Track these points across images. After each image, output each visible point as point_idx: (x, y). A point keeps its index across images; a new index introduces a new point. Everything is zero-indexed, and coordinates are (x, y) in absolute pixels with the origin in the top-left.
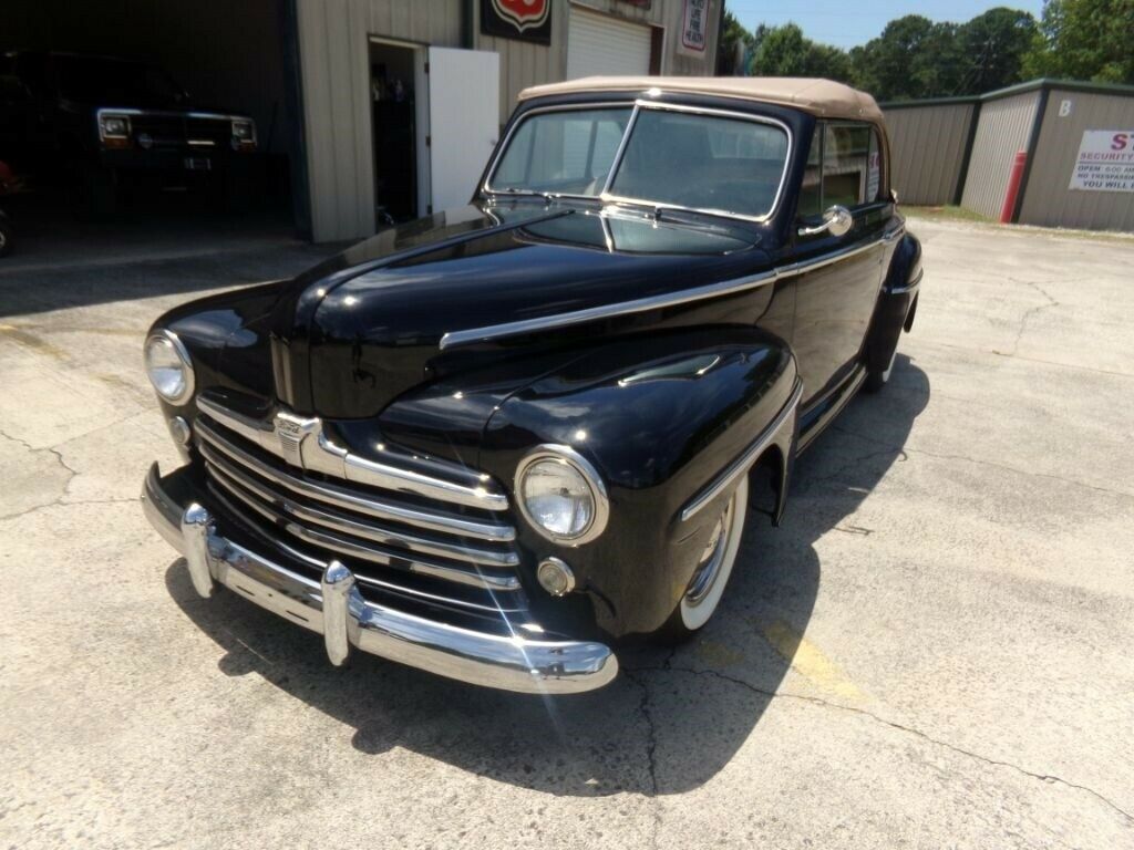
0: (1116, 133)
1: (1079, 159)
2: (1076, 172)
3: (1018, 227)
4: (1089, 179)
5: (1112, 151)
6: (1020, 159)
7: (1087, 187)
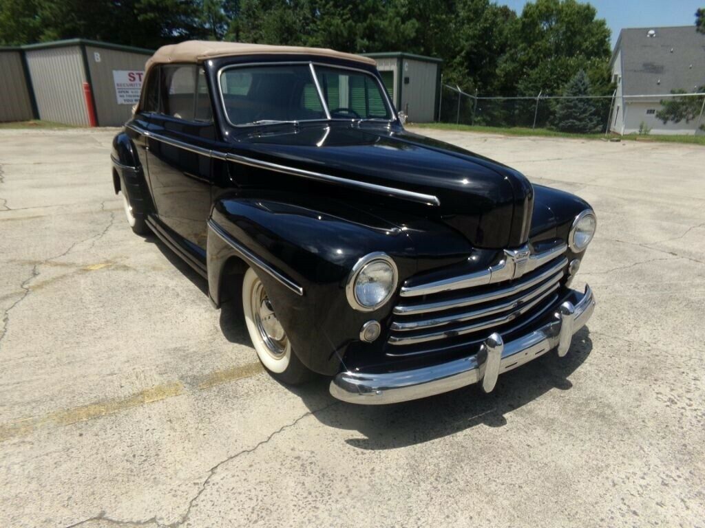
0: (129, 72)
1: (116, 87)
2: (118, 95)
3: (99, 128)
4: (126, 98)
5: (130, 82)
6: (86, 88)
7: (126, 103)
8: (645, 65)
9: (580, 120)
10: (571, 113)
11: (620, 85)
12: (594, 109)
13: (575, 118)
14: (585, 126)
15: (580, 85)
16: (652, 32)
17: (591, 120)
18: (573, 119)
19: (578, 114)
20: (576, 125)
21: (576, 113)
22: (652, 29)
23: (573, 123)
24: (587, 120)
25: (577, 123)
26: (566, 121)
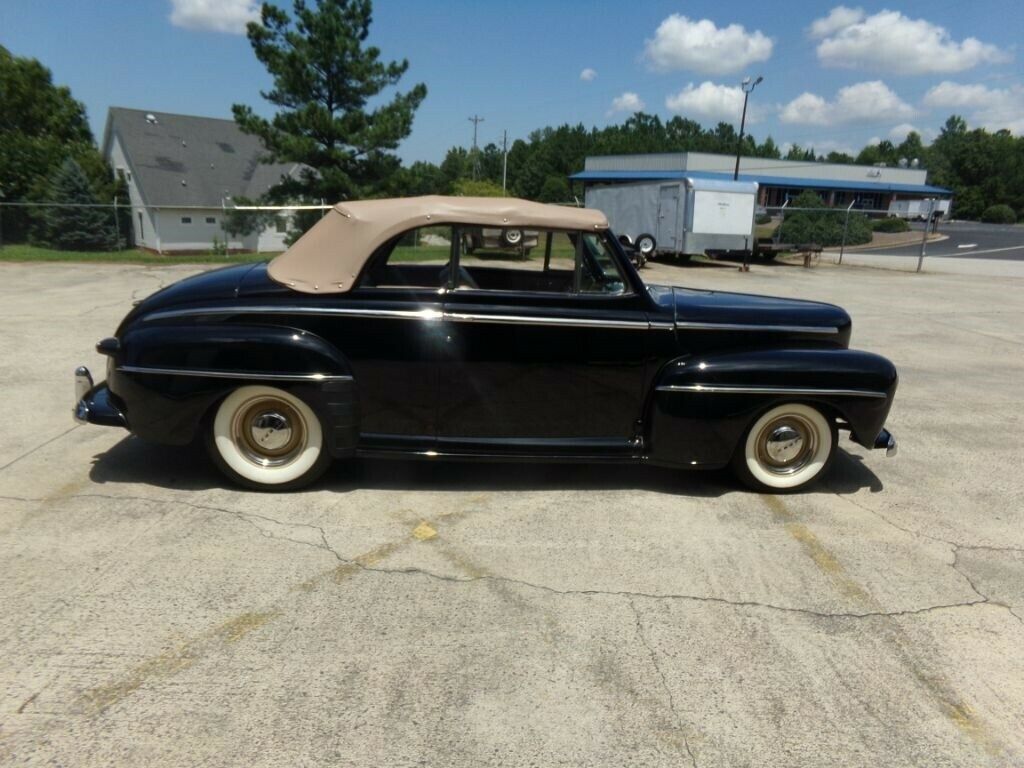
8: (159, 159)
9: (92, 232)
10: (74, 222)
11: (132, 184)
12: (106, 217)
13: (82, 229)
14: (103, 240)
15: (75, 180)
16: (151, 117)
17: (108, 232)
18: (81, 230)
19: (86, 223)
20: (88, 239)
21: (83, 221)
22: (152, 113)
23: (82, 236)
24: (102, 231)
25: (89, 236)
26: (71, 234)
